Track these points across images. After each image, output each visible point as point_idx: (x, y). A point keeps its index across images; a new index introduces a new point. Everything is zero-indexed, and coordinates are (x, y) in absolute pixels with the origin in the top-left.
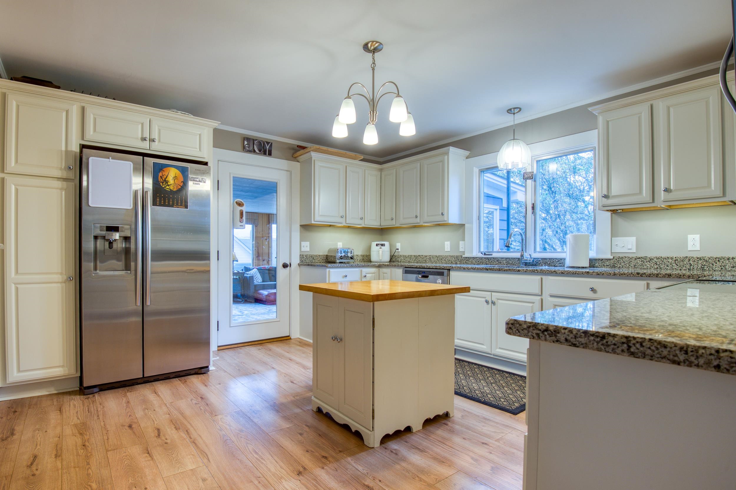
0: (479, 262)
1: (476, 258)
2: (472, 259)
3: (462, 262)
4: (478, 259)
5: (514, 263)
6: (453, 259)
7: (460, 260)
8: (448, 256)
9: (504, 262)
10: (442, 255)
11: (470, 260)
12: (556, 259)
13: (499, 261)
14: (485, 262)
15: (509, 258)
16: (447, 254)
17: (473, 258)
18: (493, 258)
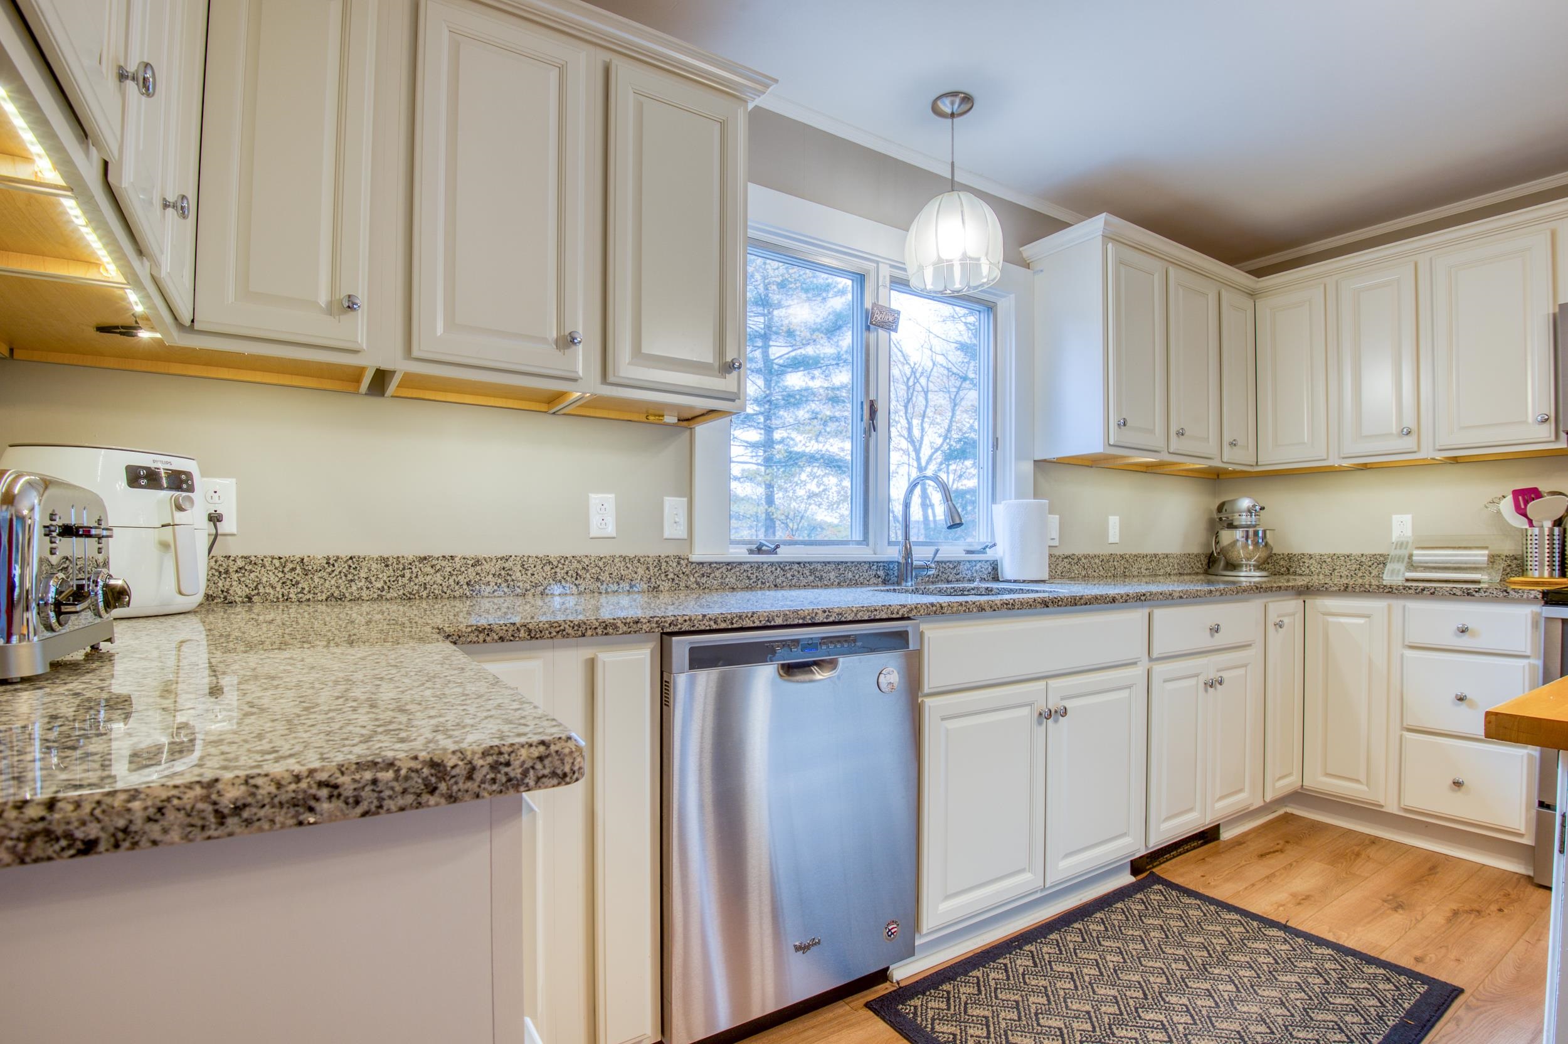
0: (749, 578)
1: (741, 563)
2: (724, 569)
3: (682, 584)
4: (745, 567)
5: (857, 577)
6: (641, 571)
7: (671, 576)
8: (613, 557)
9: (832, 575)
10: (579, 553)
11: (717, 573)
12: (950, 562)
13: (817, 574)
14: (772, 578)
15: (847, 563)
16: (605, 550)
17: (728, 564)
18: (799, 563)
